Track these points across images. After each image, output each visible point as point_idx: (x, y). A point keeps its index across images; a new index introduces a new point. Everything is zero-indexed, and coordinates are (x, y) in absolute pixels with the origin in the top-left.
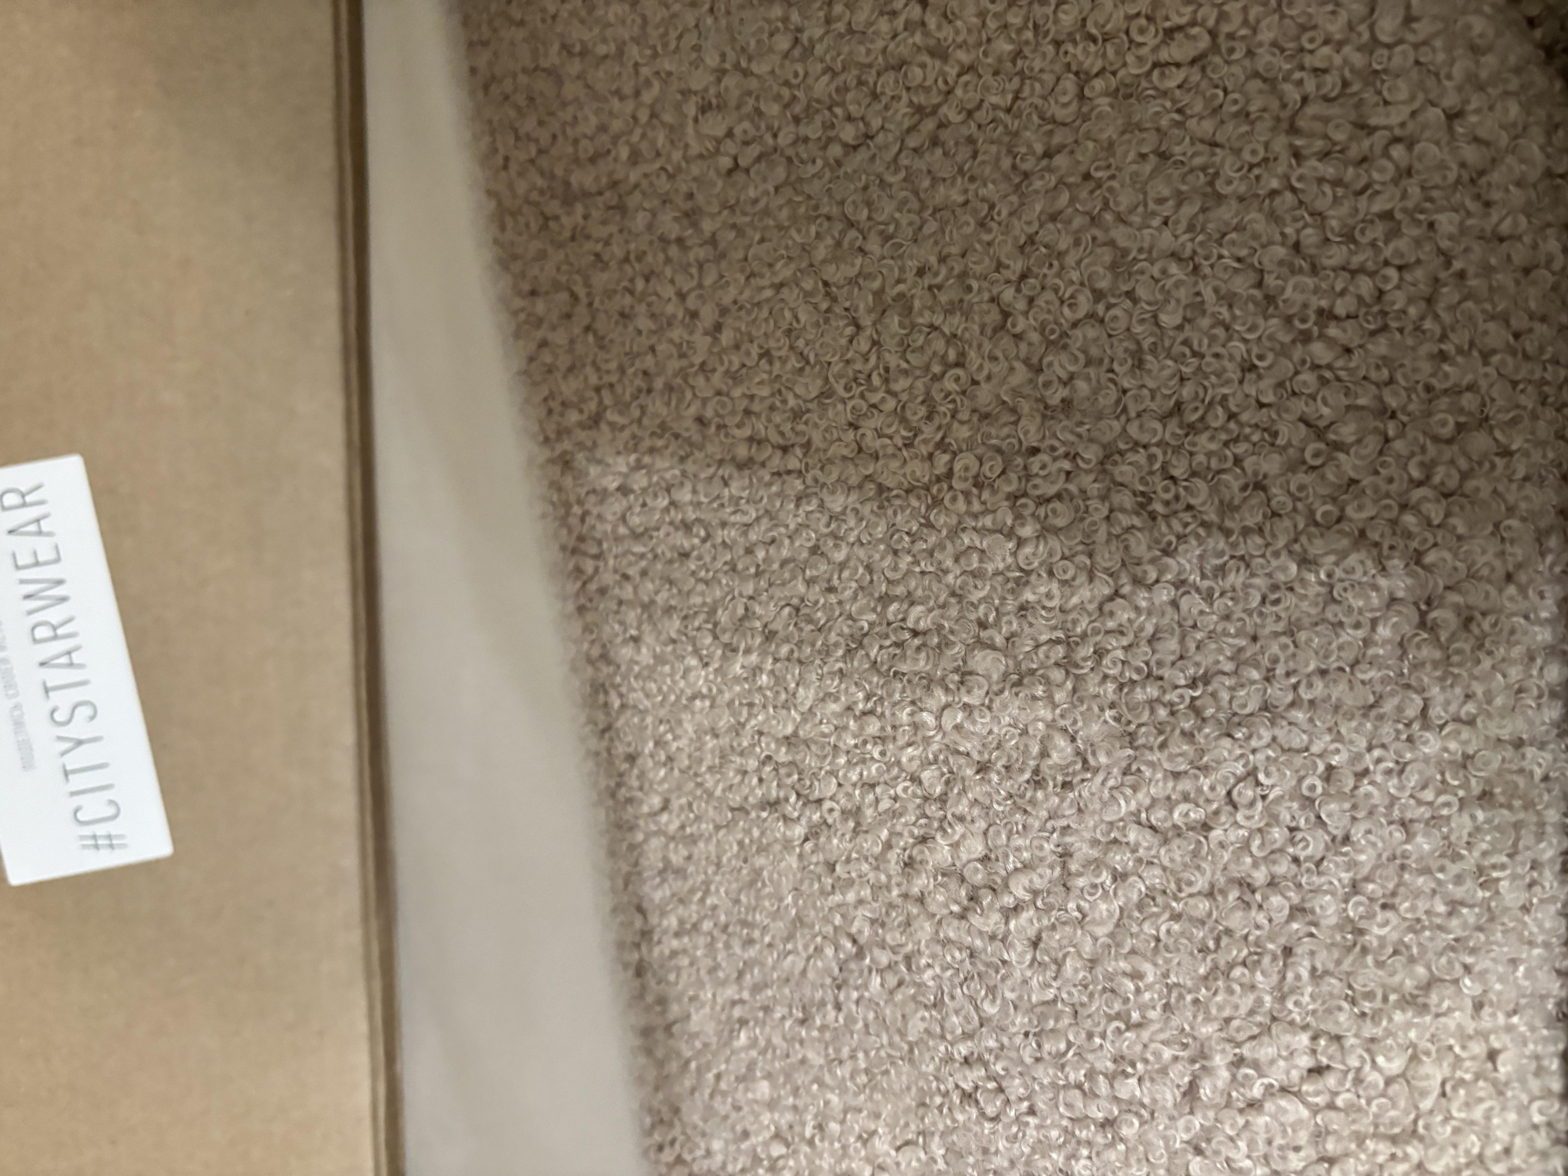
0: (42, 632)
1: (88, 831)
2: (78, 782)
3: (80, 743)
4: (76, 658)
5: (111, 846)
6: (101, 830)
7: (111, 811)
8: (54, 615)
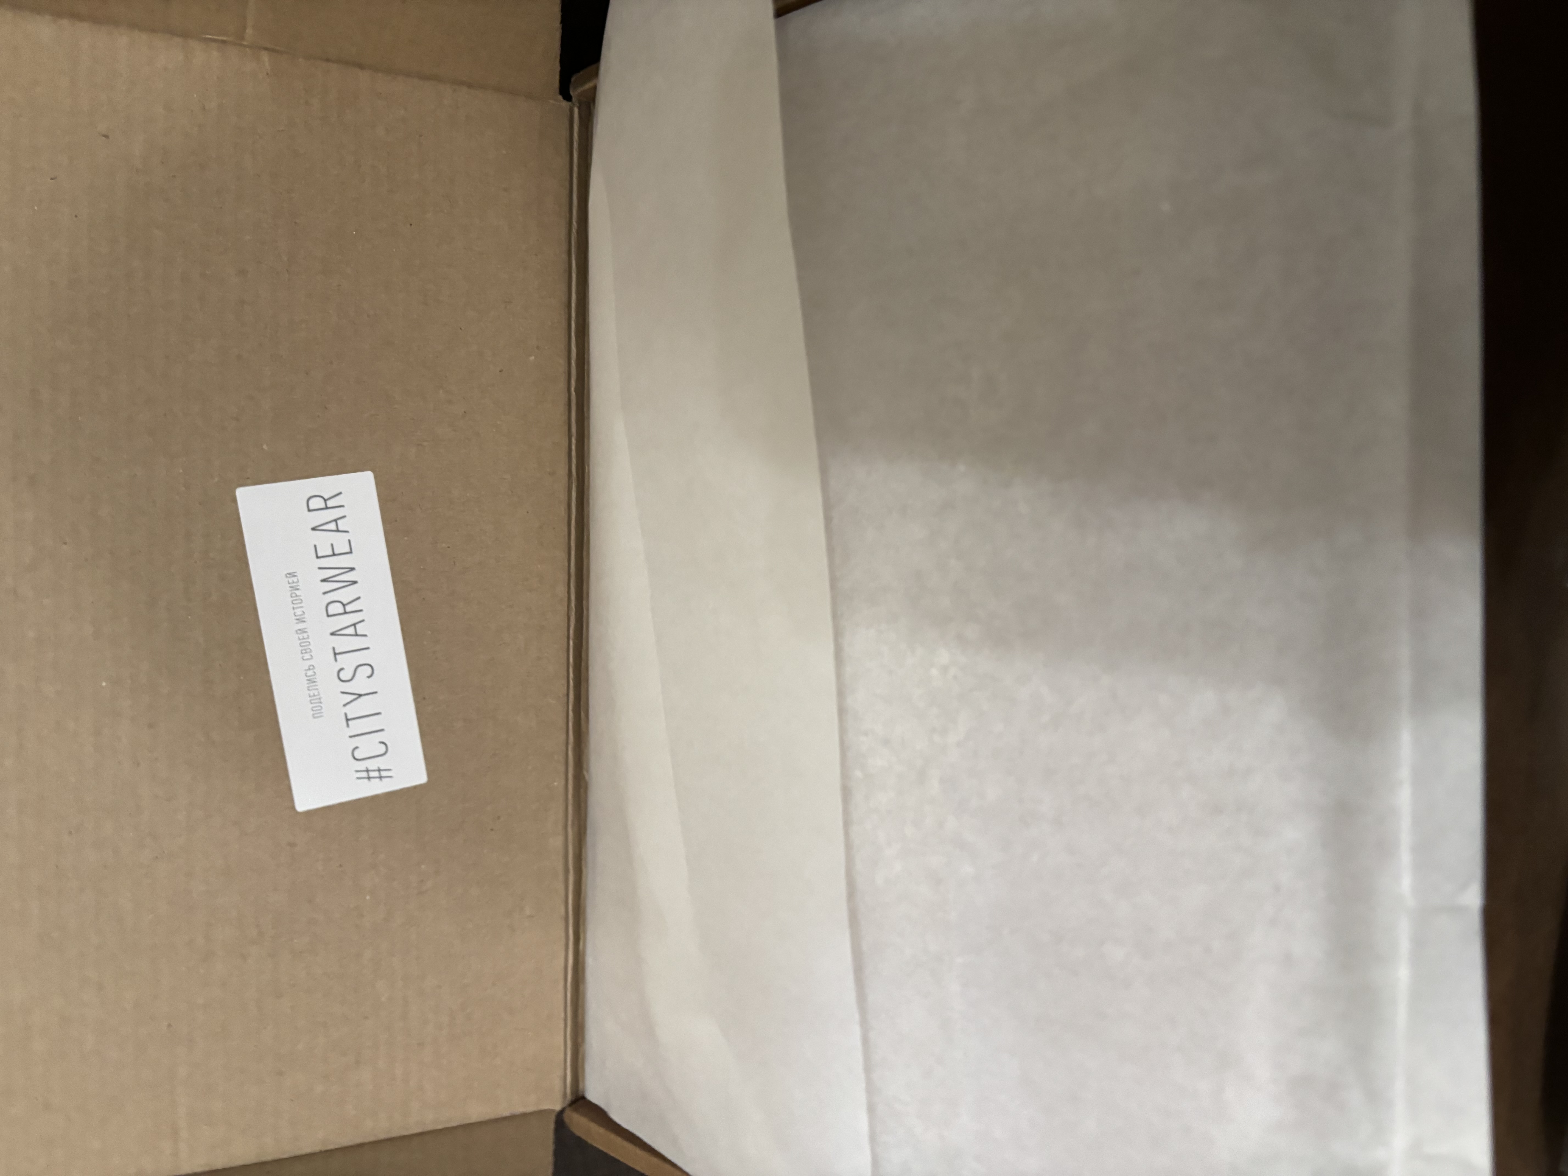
0: (336, 608)
1: (362, 765)
2: (357, 727)
3: (360, 695)
4: (360, 629)
5: (381, 778)
6: (372, 764)
7: (382, 749)
8: (345, 595)
